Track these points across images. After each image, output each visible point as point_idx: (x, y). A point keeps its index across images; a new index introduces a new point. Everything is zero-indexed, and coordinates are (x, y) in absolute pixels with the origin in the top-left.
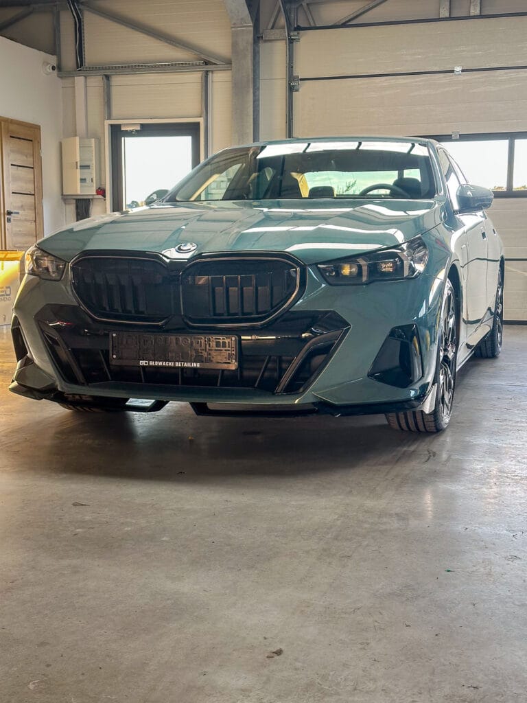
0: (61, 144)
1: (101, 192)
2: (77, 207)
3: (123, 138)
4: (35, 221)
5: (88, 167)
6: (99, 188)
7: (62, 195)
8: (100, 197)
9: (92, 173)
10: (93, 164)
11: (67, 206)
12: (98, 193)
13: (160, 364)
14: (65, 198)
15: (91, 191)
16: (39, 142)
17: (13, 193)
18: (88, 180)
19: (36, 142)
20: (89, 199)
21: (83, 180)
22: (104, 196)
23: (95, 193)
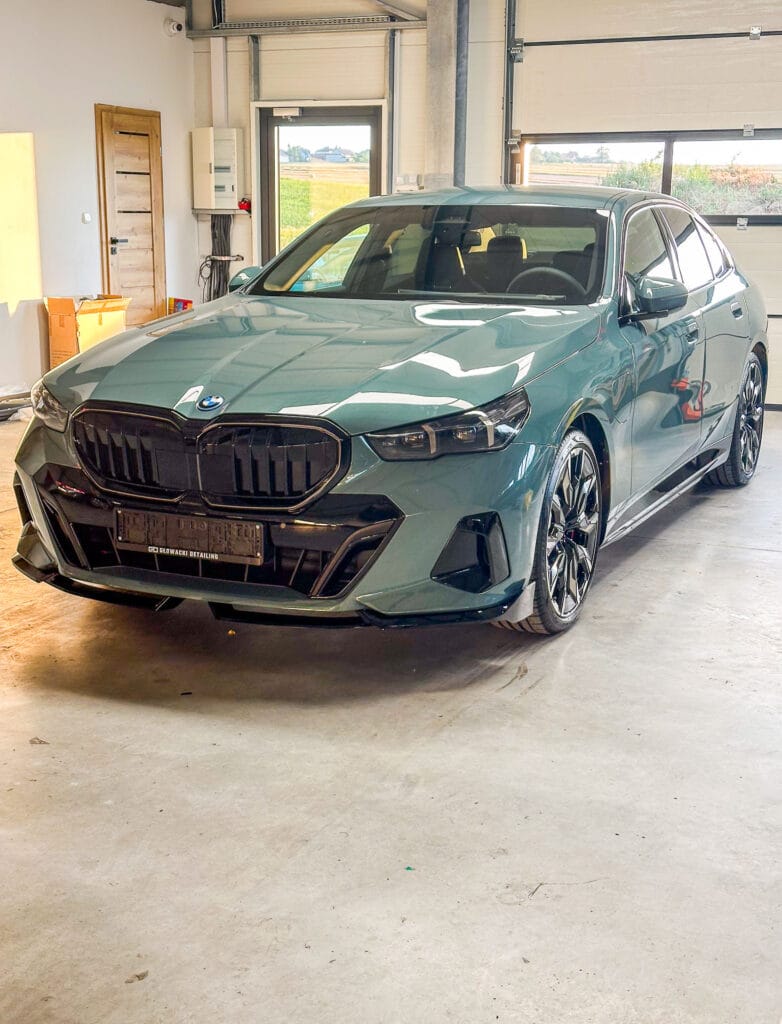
0: (191, 133)
1: (246, 205)
2: (213, 226)
3: (276, 128)
4: (153, 250)
5: (227, 169)
6: (243, 200)
7: (193, 208)
8: (244, 212)
9: (232, 179)
10: (234, 163)
11: (202, 225)
12: (241, 206)
13: (172, 552)
14: (197, 214)
15: (229, 203)
16: (159, 137)
17: (119, 212)
18: (228, 189)
19: (154, 136)
20: (229, 215)
21: (219, 188)
22: (249, 211)
23: (238, 207)
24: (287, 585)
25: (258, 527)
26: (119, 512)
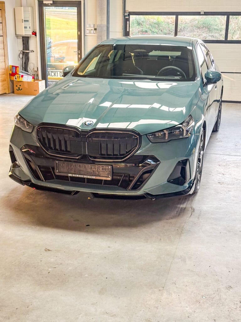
0: (14, 9)
1: (34, 33)
2: (23, 40)
3: (44, 7)
4: (4, 49)
5: (28, 21)
6: (33, 32)
7: (16, 34)
8: (34, 36)
9: (29, 24)
10: (30, 19)
11: (18, 40)
12: (33, 34)
13: (78, 176)
14: (17, 36)
15: (29, 33)
16: (4, 10)
18: (28, 28)
19: (3, 10)
20: (29, 37)
21: (25, 27)
22: (36, 36)
23: (31, 34)
24: (118, 186)
25: (110, 167)
26: (57, 162)
